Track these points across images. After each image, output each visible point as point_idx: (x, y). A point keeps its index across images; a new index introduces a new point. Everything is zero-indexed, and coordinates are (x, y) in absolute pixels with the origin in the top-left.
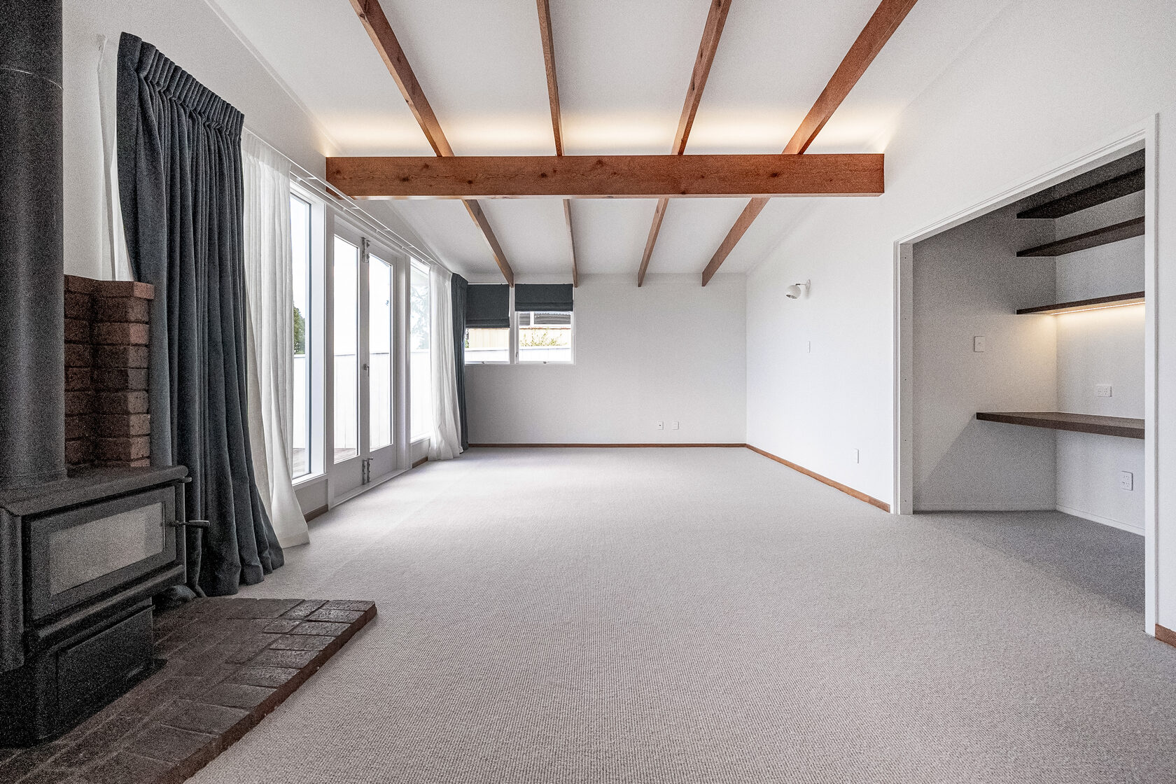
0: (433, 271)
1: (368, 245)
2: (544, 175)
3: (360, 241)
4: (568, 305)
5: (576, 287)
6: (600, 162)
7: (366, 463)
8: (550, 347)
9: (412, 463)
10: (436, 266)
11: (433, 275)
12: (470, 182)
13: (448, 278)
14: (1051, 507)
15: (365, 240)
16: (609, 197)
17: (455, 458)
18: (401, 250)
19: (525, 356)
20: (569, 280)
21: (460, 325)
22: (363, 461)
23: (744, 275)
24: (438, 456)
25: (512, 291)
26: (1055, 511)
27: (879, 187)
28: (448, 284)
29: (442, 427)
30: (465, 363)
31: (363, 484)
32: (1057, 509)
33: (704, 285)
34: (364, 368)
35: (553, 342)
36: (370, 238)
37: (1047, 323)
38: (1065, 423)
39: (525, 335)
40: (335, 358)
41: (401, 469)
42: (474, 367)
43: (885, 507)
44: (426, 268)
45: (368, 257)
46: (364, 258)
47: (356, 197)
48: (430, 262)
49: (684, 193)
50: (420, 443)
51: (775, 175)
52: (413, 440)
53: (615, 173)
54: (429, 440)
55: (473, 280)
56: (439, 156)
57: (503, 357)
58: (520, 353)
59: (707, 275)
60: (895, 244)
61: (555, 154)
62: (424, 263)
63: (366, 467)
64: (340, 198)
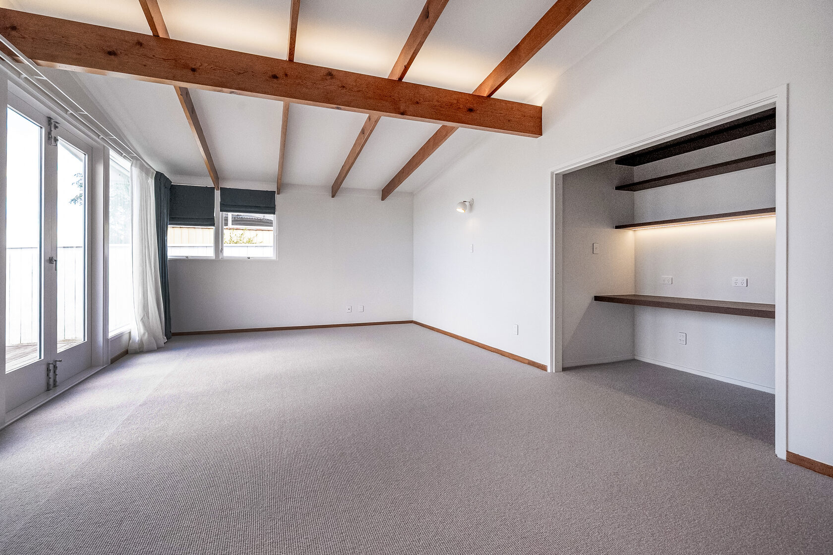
0: (136, 167)
1: (56, 127)
2: (275, 77)
3: (45, 121)
4: (271, 209)
5: (278, 194)
6: (330, 74)
7: (51, 367)
8: (247, 245)
9: (110, 359)
10: (138, 162)
11: (136, 171)
12: (194, 70)
13: (150, 175)
14: (630, 357)
15: (52, 121)
16: (338, 108)
17: (159, 349)
18: (99, 140)
19: (229, 252)
20: (272, 187)
21: (164, 221)
22: (48, 364)
23: (412, 194)
24: (139, 349)
25: (217, 194)
26: (634, 360)
27: (537, 130)
28: (151, 182)
29: (145, 319)
30: (168, 258)
31: (48, 389)
32: (636, 358)
33: (383, 199)
34: (50, 262)
35: (250, 241)
36: (60, 119)
37: (631, 236)
38: (663, 303)
39: (229, 234)
40: (8, 251)
41: (98, 366)
42: (177, 261)
43: (543, 368)
44: (126, 164)
45: (56, 140)
46: (50, 140)
47: (39, 61)
48: (133, 158)
49: (403, 114)
50: (118, 337)
51: (471, 110)
52: (111, 334)
53: (344, 87)
54: (130, 333)
55: (176, 180)
56: (156, 35)
57: (210, 253)
58: (225, 249)
59: (387, 191)
60: (552, 173)
61: (285, 57)
62: (125, 157)
63: (52, 371)
64: (18, 61)
